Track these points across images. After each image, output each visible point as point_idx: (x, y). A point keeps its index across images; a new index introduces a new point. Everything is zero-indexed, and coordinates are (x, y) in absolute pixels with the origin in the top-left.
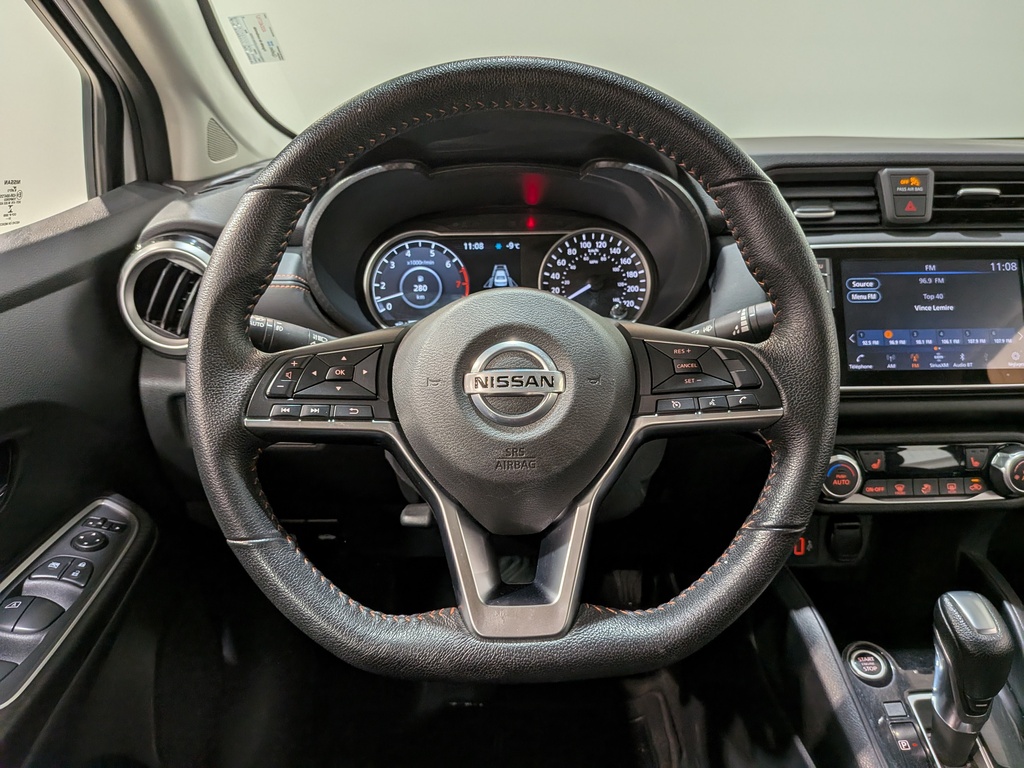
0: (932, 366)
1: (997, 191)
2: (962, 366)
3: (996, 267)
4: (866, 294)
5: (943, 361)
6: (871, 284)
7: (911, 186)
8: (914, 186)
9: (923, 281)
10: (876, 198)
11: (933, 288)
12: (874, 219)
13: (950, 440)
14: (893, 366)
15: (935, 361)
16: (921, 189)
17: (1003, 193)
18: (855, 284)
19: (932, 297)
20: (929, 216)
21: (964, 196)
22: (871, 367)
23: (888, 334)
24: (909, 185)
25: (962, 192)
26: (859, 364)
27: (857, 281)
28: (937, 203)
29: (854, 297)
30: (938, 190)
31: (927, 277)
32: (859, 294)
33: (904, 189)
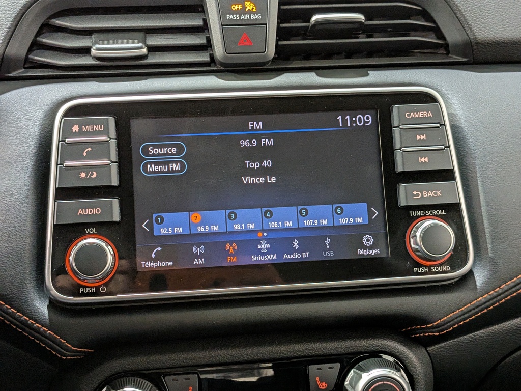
0: (255, 258)
1: (360, 17)
2: (296, 256)
3: (345, 121)
4: (167, 163)
5: (269, 251)
6: (174, 150)
7: (245, 13)
8: (250, 12)
9: (245, 143)
10: (204, 28)
11: (258, 153)
12: (204, 57)
13: (276, 356)
14: (201, 261)
15: (259, 253)
16: (258, 17)
17: (368, 18)
18: (152, 151)
19: (256, 165)
20: (271, 51)
21: (320, 23)
22: (171, 264)
23: (196, 216)
24: (243, 11)
25: (315, 18)
26: (155, 260)
27: (154, 146)
28: (282, 34)
29: (150, 168)
30: (283, 16)
31: (250, 138)
32: (156, 164)
33: (235, 17)
